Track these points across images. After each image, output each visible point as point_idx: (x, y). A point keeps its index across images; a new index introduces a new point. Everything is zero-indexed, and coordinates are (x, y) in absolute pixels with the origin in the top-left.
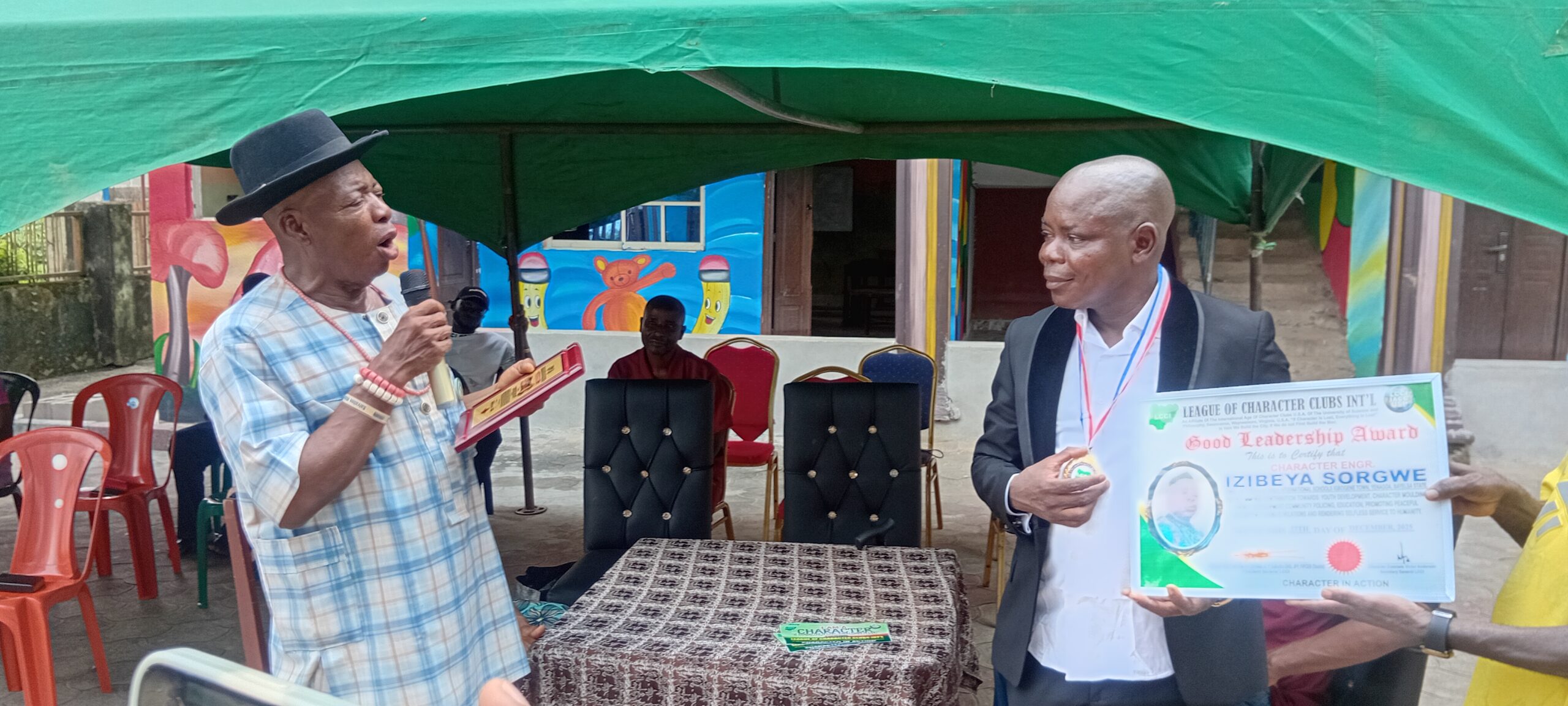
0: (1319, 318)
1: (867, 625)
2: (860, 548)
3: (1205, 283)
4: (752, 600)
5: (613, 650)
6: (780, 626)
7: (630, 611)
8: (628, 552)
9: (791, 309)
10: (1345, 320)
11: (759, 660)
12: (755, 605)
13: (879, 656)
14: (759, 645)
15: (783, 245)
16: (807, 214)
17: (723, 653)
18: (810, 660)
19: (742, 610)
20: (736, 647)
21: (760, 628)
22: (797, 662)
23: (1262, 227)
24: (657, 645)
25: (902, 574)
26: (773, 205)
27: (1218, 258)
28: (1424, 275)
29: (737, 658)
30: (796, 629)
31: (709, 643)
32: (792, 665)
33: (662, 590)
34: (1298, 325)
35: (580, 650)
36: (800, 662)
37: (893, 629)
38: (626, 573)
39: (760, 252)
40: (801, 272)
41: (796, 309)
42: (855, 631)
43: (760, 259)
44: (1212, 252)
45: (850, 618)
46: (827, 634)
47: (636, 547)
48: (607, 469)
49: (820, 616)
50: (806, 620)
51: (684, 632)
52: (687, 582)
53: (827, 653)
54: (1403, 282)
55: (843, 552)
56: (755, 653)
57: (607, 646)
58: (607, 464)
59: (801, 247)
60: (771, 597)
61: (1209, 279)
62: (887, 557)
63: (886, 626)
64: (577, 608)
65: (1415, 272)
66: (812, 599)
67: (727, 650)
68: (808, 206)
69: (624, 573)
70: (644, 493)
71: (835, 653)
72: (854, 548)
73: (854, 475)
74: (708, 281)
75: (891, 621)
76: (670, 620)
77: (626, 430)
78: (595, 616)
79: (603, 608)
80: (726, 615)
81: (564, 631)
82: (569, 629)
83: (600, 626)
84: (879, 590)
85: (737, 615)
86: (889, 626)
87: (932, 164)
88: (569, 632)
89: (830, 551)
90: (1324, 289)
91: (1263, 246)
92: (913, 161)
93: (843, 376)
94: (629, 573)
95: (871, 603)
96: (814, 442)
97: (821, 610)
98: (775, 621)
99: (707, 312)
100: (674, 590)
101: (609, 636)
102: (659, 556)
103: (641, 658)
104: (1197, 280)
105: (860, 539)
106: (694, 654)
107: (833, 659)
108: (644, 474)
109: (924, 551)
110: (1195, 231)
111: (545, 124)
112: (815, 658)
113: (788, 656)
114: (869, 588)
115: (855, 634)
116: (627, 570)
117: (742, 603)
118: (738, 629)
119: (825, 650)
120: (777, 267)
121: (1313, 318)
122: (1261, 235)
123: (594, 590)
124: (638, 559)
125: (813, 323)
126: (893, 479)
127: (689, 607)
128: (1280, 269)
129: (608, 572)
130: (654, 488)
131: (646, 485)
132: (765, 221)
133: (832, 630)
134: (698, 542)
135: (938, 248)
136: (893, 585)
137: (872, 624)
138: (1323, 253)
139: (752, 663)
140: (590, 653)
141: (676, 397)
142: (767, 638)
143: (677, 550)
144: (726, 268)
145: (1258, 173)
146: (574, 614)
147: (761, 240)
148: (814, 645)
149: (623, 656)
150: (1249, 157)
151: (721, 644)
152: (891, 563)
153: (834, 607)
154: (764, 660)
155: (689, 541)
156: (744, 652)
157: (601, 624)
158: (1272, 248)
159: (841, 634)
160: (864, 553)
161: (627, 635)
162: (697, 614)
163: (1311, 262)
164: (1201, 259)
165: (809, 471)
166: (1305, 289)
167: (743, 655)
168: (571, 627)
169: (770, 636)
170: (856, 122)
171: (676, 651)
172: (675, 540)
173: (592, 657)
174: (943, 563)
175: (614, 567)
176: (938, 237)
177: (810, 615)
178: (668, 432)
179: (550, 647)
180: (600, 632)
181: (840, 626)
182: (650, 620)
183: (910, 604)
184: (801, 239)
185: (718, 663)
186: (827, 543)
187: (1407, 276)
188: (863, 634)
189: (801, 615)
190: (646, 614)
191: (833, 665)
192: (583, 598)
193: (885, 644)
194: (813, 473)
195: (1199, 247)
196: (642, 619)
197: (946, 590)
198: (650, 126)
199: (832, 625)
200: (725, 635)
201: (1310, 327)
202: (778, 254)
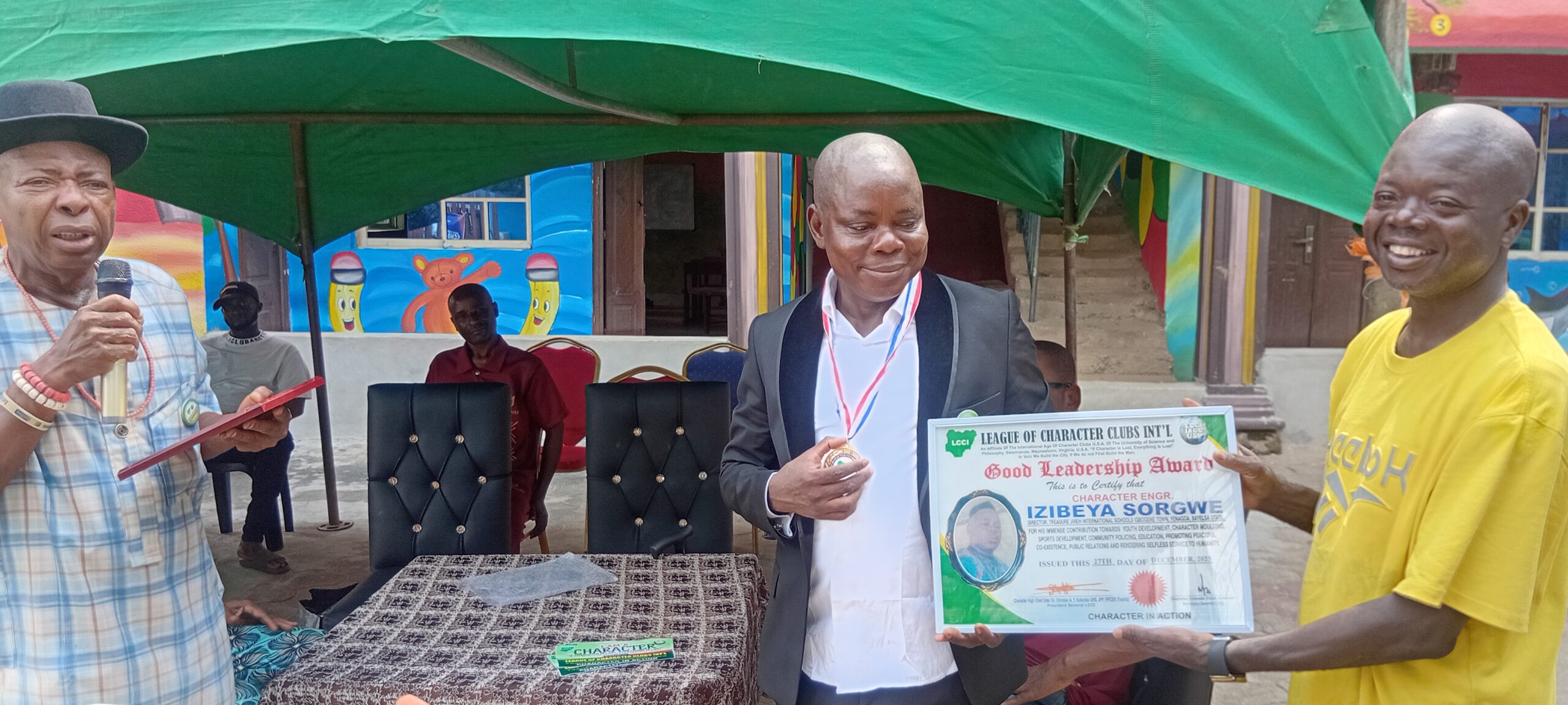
0: (1139, 311)
1: (650, 641)
2: (656, 557)
3: (1031, 278)
4: (531, 619)
5: (361, 684)
6: (556, 647)
7: (390, 639)
8: (401, 571)
9: (624, 308)
10: (1164, 312)
11: (526, 687)
12: (533, 625)
13: (660, 675)
14: (529, 670)
15: (614, 242)
16: (638, 210)
17: (486, 681)
18: (582, 684)
19: (516, 631)
20: (502, 673)
21: (533, 651)
22: (568, 686)
23: (1075, 220)
24: (413, 675)
25: (697, 584)
26: (602, 201)
27: (1043, 253)
28: (1234, 267)
29: (501, 686)
30: (573, 650)
31: (472, 671)
32: (562, 691)
33: (432, 613)
34: (1119, 318)
35: (324, 685)
36: (572, 686)
37: (678, 645)
38: (394, 596)
39: (590, 250)
40: (633, 271)
41: (630, 308)
42: (637, 648)
43: (591, 257)
44: (1037, 247)
45: (634, 635)
46: (607, 653)
47: (411, 566)
48: (393, 481)
49: (601, 634)
50: (586, 639)
51: (447, 659)
52: (462, 603)
53: (603, 675)
54: (1215, 274)
55: (638, 562)
56: (522, 679)
57: (355, 680)
58: (393, 475)
59: (631, 244)
60: (551, 615)
61: (1035, 274)
62: (683, 565)
63: (672, 640)
64: (331, 637)
65: (1226, 263)
66: (596, 615)
67: (492, 678)
68: (639, 202)
69: (392, 595)
70: (436, 504)
71: (611, 674)
72: (650, 557)
73: (661, 479)
74: (535, 281)
75: (677, 635)
76: (435, 647)
77: (414, 439)
78: (350, 645)
79: (363, 636)
80: (498, 637)
81: (310, 665)
82: (316, 662)
83: (352, 657)
84: (670, 602)
85: (510, 638)
86: (675, 641)
87: (760, 158)
88: (314, 666)
89: (624, 561)
90: (1144, 282)
91: (1076, 239)
92: (740, 154)
93: (659, 376)
94: (397, 595)
95: (659, 617)
96: (618, 446)
97: (604, 627)
98: (552, 641)
99: (536, 313)
100: (444, 613)
101: (361, 668)
102: (434, 575)
103: (393, 691)
104: (1025, 275)
105: (656, 548)
106: (453, 684)
107: (607, 682)
108: (435, 485)
109: (723, 557)
110: (1022, 228)
111: (341, 113)
112: (588, 681)
113: (558, 680)
114: (660, 601)
115: (638, 651)
116: (396, 593)
117: (519, 623)
118: (509, 653)
119: (601, 672)
120: (607, 264)
121: (1133, 311)
122: (1074, 228)
123: (354, 616)
124: (411, 580)
125: (647, 323)
126: (702, 481)
127: (458, 631)
128: (1102, 263)
129: (374, 595)
130: (445, 500)
131: (438, 497)
132: (594, 218)
133: (611, 650)
134: (481, 557)
135: (768, 244)
136: (685, 596)
137: (656, 640)
138: (1142, 247)
139: (517, 691)
140: (335, 688)
141: (469, 403)
142: (539, 661)
143: (456, 568)
144: (554, 267)
145: (1069, 166)
146: (325, 645)
147: (591, 237)
148: (589, 667)
149: (373, 690)
150: (1061, 151)
151: (486, 671)
152: (687, 571)
153: (619, 622)
154: (531, 686)
155: (472, 557)
156: (509, 679)
157: (353, 654)
158: (1084, 242)
159: (622, 653)
160: (660, 561)
161: (381, 665)
162: (466, 638)
163: (1131, 257)
164: (1027, 255)
165: (613, 476)
166: (1126, 282)
167: (509, 683)
168: (319, 659)
169: (543, 659)
170: (669, 113)
171: (434, 682)
172: (455, 557)
173: (339, 693)
174: (742, 569)
175: (382, 589)
176: (768, 233)
177: (591, 633)
178: (460, 439)
179: (290, 683)
180: (351, 664)
181: (622, 643)
182: (411, 647)
183: (701, 617)
184: (632, 237)
185: (480, 692)
186: (621, 553)
187: (1219, 268)
188: (645, 651)
189: (580, 633)
190: (408, 641)
191: (607, 688)
192: (341, 625)
193: (667, 661)
194: (617, 479)
195: (1026, 242)
196: (402, 647)
197: (740, 599)
198: (452, 116)
199: (613, 643)
200: (493, 661)
201: (1132, 319)
202: (609, 251)
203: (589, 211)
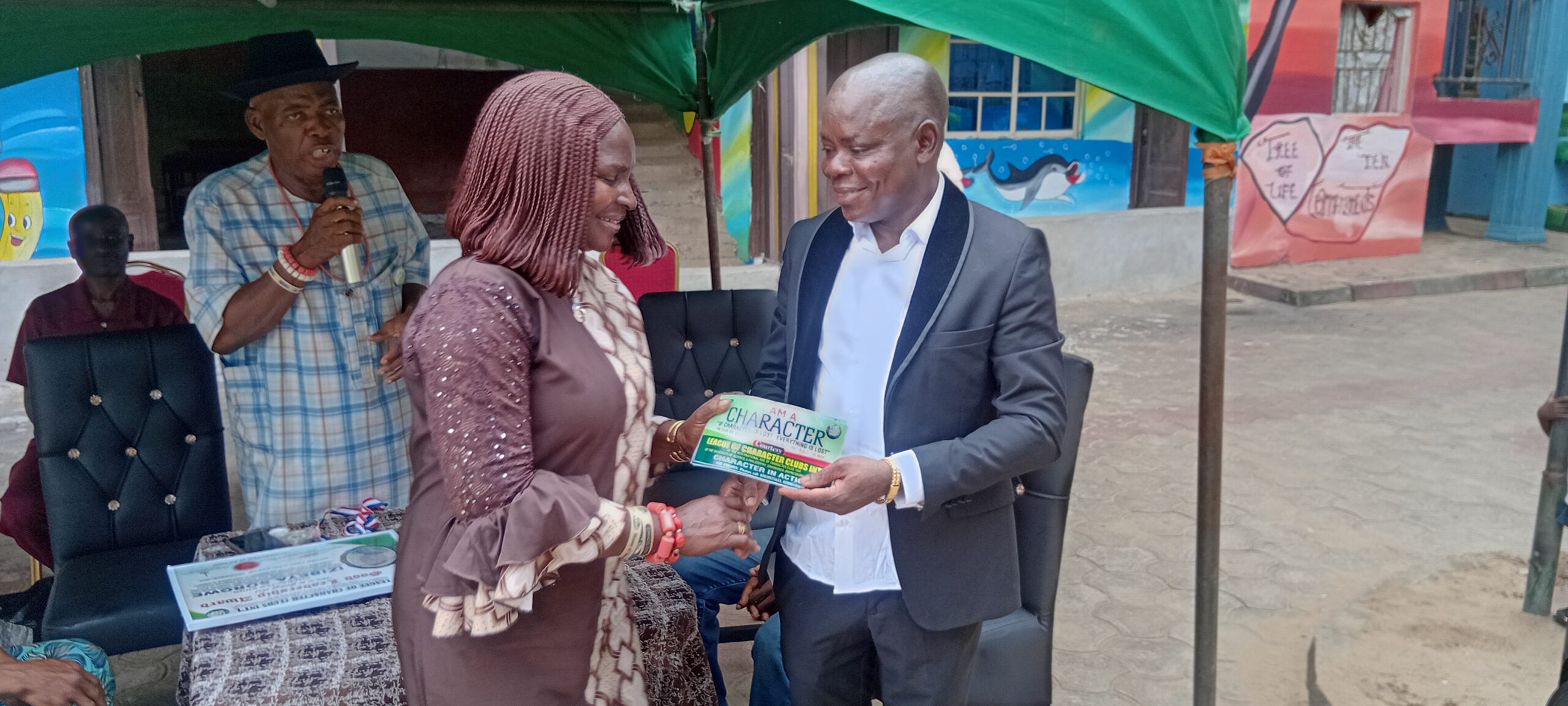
0: (696, 197)
10: (720, 198)
15: (111, 141)
16: (137, 101)
26: (91, 92)
28: (798, 154)
34: (679, 205)
39: (82, 150)
40: (137, 174)
41: (138, 217)
43: (82, 160)
48: (74, 454)
54: (783, 160)
58: (74, 446)
59: (134, 144)
65: (791, 152)
68: (137, 92)
70: (134, 475)
74: (8, 192)
77: (96, 400)
90: (695, 169)
99: (13, 231)
108: (131, 452)
120: (105, 167)
121: (691, 197)
125: (161, 235)
128: (653, 151)
130: (146, 468)
131: (137, 465)
132: (83, 112)
138: (689, 135)
144: (32, 174)
147: (81, 136)
150: (691, 45)
157: (263, 659)
161: (309, 665)
163: (679, 144)
166: (677, 169)
178: (157, 395)
180: (272, 669)
182: (321, 639)
184: (132, 133)
187: (785, 154)
202: (106, 152)
203: (76, 104)
